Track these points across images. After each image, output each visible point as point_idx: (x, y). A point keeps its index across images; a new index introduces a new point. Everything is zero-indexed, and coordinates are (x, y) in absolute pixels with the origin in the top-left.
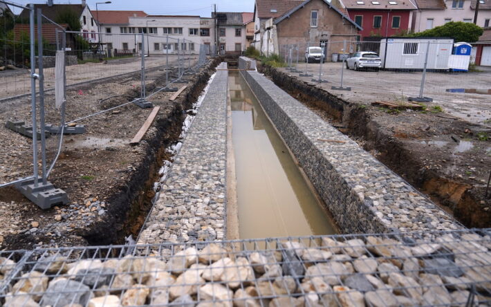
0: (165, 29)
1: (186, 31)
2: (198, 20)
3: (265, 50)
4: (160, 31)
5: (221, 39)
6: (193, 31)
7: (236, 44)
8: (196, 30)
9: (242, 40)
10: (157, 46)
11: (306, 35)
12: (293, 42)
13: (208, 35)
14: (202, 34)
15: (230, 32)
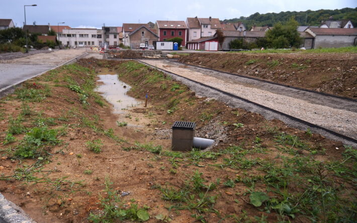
0: (80, 35)
1: (90, 36)
2: (96, 31)
3: (126, 45)
4: (78, 36)
5: (107, 39)
6: (93, 36)
7: (115, 42)
8: (95, 35)
9: (117, 40)
10: (76, 43)
11: (140, 39)
12: (135, 42)
13: (101, 37)
14: (98, 37)
15: (111, 37)
